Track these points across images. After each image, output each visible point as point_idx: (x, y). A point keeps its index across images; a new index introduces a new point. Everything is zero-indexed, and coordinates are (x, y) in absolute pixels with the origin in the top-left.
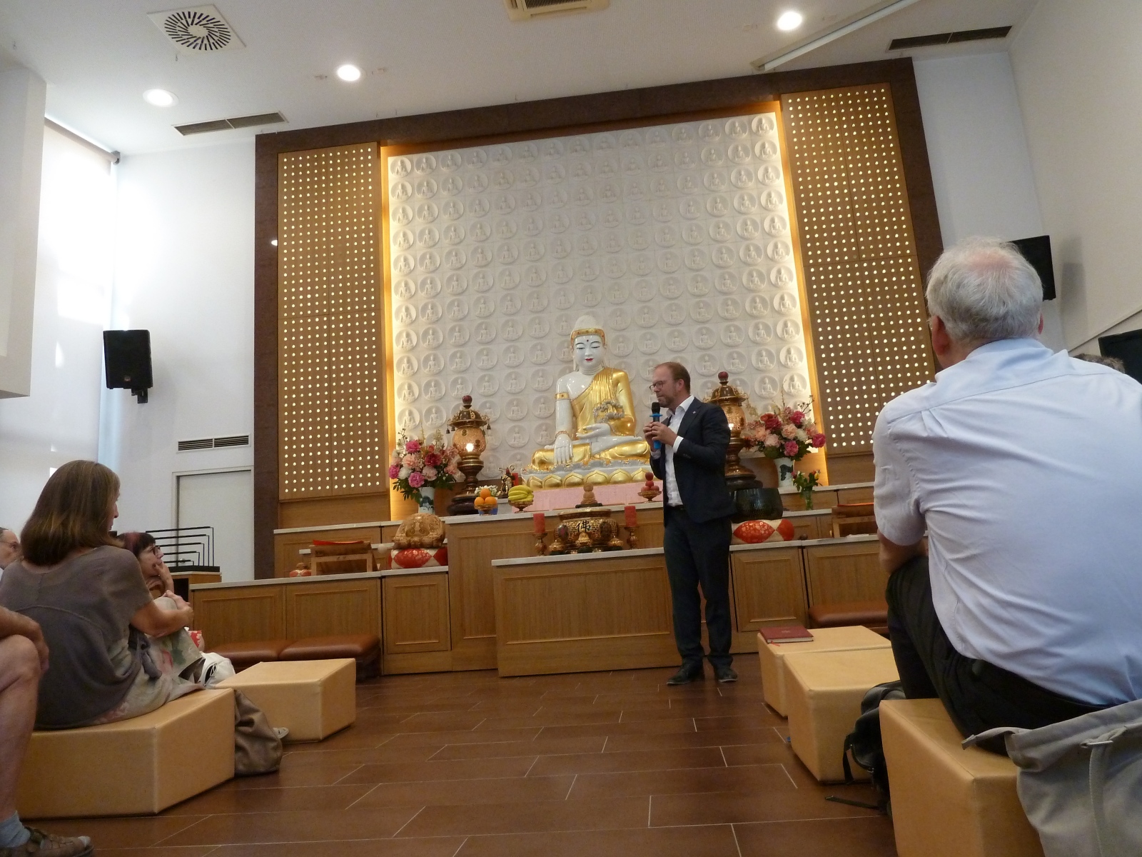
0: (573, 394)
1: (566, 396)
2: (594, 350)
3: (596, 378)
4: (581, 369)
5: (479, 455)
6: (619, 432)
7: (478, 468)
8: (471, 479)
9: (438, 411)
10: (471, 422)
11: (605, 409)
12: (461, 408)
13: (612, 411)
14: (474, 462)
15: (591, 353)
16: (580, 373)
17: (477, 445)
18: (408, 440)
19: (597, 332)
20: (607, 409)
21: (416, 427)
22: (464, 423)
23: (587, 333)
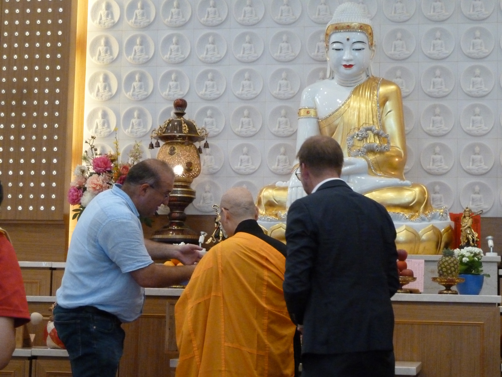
0: (323, 113)
1: (312, 112)
2: (357, 53)
3: (356, 91)
4: (336, 76)
5: (190, 182)
6: (380, 171)
7: (188, 200)
8: (176, 214)
9: (141, 115)
10: (183, 138)
11: (364, 138)
12: (172, 115)
13: (373, 141)
14: (183, 192)
15: (351, 57)
16: (334, 82)
17: (189, 168)
18: (98, 152)
19: (362, 28)
20: (366, 138)
21: (110, 134)
22: (174, 137)
23: (349, 28)
